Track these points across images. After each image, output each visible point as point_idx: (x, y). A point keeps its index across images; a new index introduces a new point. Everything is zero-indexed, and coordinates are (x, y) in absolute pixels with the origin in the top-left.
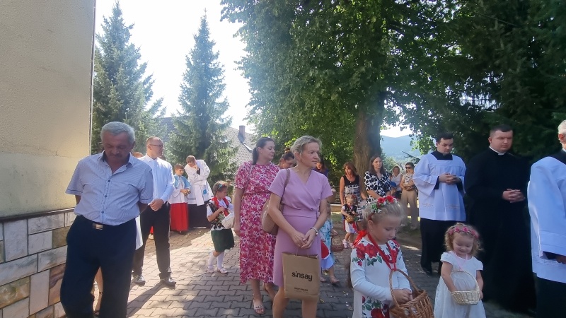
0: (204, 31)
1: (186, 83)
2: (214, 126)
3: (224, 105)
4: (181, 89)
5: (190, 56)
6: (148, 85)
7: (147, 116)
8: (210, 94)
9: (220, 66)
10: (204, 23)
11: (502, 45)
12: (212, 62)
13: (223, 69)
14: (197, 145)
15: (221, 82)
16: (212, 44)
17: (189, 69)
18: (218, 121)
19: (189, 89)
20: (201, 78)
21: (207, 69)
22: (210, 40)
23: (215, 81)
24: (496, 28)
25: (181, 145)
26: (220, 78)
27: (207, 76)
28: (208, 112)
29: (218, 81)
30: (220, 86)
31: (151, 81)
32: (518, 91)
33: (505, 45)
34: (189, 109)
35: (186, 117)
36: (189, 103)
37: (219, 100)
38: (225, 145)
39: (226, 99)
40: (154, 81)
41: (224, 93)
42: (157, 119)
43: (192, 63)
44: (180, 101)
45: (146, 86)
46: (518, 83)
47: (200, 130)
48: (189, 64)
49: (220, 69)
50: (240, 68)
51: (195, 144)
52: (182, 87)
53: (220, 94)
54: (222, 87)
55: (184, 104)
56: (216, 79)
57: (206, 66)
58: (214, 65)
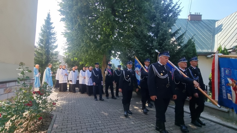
0: (49, 18)
1: (40, 37)
2: (52, 54)
3: (56, 47)
4: (38, 39)
5: (42, 27)
8: (50, 42)
9: (55, 32)
10: (49, 15)
12: (52, 30)
13: (56, 33)
14: (46, 61)
16: (52, 23)
18: (53, 52)
19: (42, 39)
20: (47, 36)
21: (50, 32)
22: (51, 22)
26: (55, 36)
30: (55, 39)
34: (41, 47)
35: (39, 50)
36: (41, 45)
37: (55, 44)
38: (56, 61)
41: (56, 42)
47: (47, 56)
48: (42, 30)
49: (55, 33)
50: (63, 34)
55: (39, 45)
56: (53, 36)
57: (49, 31)
58: (52, 31)
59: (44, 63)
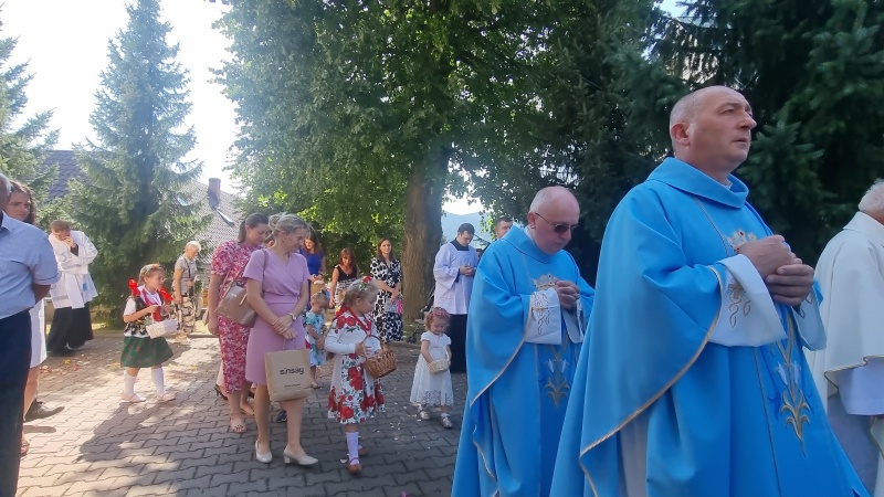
1: (108, 91)
2: (166, 174)
3: (188, 141)
4: (97, 101)
5: (117, 43)
6: (16, 82)
7: (13, 142)
8: (159, 118)
9: (181, 70)
11: (585, 109)
12: (165, 61)
13: (186, 76)
14: (131, 207)
15: (183, 99)
16: (166, 28)
17: (115, 67)
18: (173, 168)
19: (115, 103)
20: (141, 86)
21: (153, 71)
22: (161, 20)
23: (168, 96)
24: (580, 87)
25: (94, 206)
26: (179, 91)
27: (153, 85)
28: (154, 148)
29: (176, 96)
30: (179, 106)
31: (23, 75)
32: (599, 166)
33: (588, 109)
34: (114, 139)
35: (105, 154)
36: (113, 129)
37: (179, 130)
38: (187, 211)
39: (191, 130)
40: (30, 78)
42: (36, 152)
43: (123, 55)
44: (93, 122)
45: (10, 85)
46: (598, 158)
47: (139, 181)
48: (115, 57)
49: (181, 76)
50: (221, 81)
51: (127, 205)
52: (99, 97)
53: (179, 120)
54: (184, 109)
55: (103, 130)
56: (171, 92)
57: (151, 66)
58: (168, 68)
59: (122, 214)
